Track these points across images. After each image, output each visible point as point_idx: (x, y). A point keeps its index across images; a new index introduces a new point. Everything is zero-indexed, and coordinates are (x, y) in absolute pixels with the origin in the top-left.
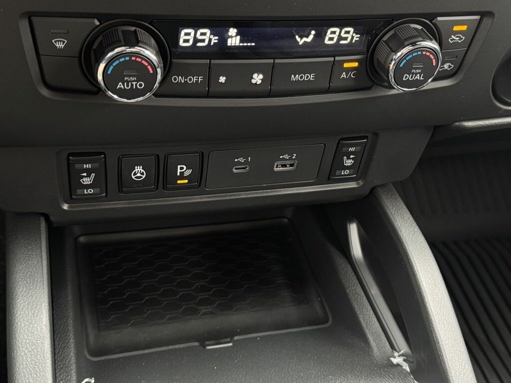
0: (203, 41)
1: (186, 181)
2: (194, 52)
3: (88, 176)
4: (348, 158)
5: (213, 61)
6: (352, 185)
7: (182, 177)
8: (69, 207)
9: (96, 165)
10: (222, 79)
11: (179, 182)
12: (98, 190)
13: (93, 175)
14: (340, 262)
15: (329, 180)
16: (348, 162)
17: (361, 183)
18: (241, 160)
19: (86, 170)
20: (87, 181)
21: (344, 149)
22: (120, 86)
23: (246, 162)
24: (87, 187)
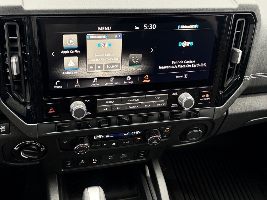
0: (100, 137)
1: (96, 162)
2: (98, 140)
3: (69, 163)
4: (142, 153)
5: (102, 141)
6: (144, 159)
7: (94, 161)
8: (63, 170)
9: (71, 161)
10: (105, 145)
11: (93, 163)
12: (71, 166)
13: (70, 163)
14: (143, 177)
15: (137, 159)
16: (142, 154)
17: (146, 159)
18: (111, 156)
19: (69, 162)
20: (68, 164)
21: (140, 152)
22: (79, 151)
23: (112, 157)
24: (69, 166)
